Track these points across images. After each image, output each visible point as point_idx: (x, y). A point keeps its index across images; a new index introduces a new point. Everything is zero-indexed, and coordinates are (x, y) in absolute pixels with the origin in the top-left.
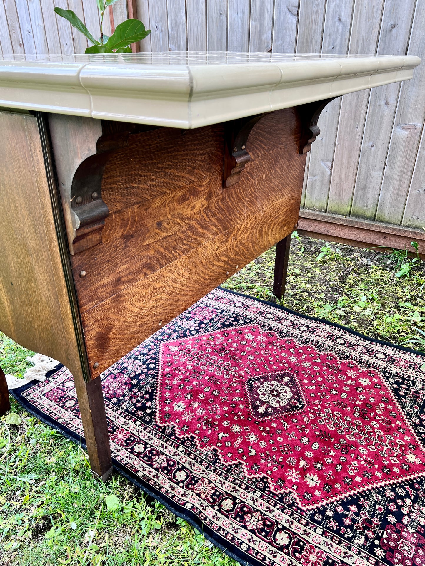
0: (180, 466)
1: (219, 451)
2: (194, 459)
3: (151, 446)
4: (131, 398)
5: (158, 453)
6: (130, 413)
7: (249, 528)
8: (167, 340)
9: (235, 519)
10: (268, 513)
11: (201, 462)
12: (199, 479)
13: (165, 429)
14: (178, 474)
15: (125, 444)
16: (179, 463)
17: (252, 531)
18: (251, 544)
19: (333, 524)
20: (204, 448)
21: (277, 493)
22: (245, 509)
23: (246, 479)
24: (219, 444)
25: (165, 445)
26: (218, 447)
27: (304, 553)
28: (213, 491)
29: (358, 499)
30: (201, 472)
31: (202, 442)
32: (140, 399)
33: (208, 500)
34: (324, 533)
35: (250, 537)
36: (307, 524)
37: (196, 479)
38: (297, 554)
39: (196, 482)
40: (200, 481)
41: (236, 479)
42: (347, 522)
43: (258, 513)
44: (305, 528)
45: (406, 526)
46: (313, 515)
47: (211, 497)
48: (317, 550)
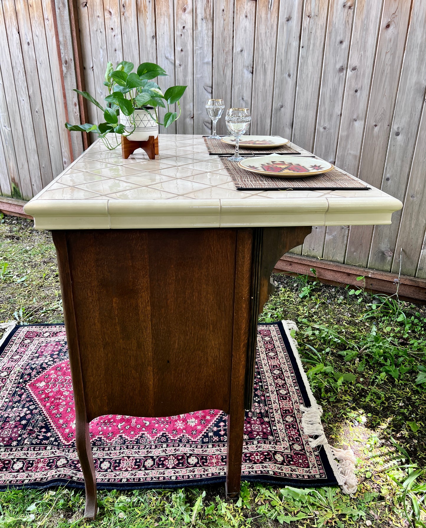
0: (102, 460)
1: (124, 434)
2: (109, 450)
3: (71, 459)
4: (30, 434)
7: (170, 467)
8: (30, 380)
9: (159, 467)
10: (177, 452)
11: (115, 449)
14: (102, 465)
15: (48, 468)
16: (99, 459)
17: (173, 468)
18: (177, 474)
19: (216, 438)
20: (112, 440)
21: (176, 438)
22: (162, 459)
23: (152, 442)
24: (122, 431)
26: (121, 433)
27: (208, 461)
28: (134, 461)
29: (222, 418)
30: (118, 454)
31: (108, 438)
32: (39, 434)
33: (134, 468)
34: (213, 446)
35: (174, 471)
36: (202, 447)
37: (118, 461)
38: (205, 464)
39: (119, 463)
40: (122, 461)
41: (145, 445)
42: (222, 433)
43: (171, 456)
44: (202, 449)
45: (252, 417)
46: (202, 440)
47: (135, 465)
48: (214, 456)
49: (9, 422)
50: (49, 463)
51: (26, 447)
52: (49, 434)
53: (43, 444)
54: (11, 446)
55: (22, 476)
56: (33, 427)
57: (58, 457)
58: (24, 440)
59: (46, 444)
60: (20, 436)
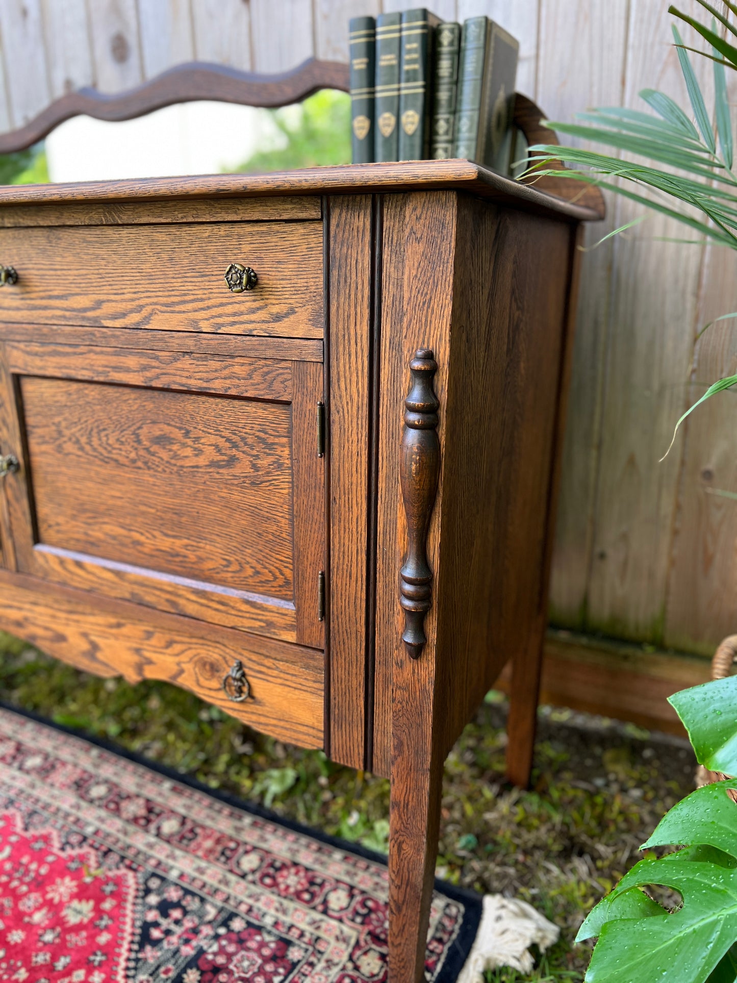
2: (68, 816)
3: (147, 831)
4: (195, 931)
5: (135, 820)
6: (193, 894)
12: (69, 787)
13: (117, 865)
15: (197, 830)
25: (121, 836)
32: (173, 927)
50: (190, 840)
51: (219, 900)
52: (152, 916)
53: (182, 888)
54: (246, 922)
55: (251, 836)
56: (178, 951)
57: (169, 843)
58: (215, 919)
59: (177, 885)
60: (217, 937)
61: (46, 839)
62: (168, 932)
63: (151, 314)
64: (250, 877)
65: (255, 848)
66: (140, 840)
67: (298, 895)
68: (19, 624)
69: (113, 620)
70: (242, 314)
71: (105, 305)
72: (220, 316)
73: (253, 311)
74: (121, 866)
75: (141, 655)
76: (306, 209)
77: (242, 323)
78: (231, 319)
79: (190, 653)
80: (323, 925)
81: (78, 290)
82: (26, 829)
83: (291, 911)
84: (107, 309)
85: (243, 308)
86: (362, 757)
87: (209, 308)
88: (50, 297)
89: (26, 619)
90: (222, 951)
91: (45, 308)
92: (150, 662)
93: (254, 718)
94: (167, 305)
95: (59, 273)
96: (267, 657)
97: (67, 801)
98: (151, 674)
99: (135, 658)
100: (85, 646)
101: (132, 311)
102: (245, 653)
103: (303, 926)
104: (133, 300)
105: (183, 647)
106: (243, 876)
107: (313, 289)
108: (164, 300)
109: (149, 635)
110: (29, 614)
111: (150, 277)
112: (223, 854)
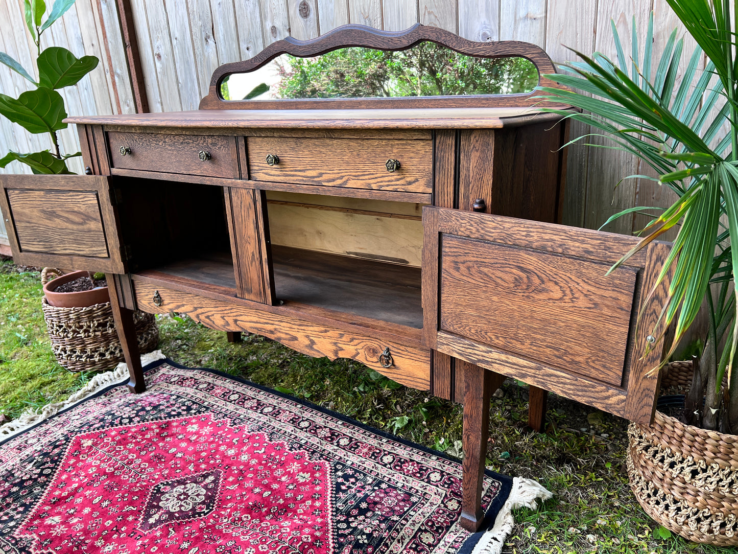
2: (291, 435)
3: (332, 444)
4: (363, 487)
5: (326, 438)
6: (360, 473)
9: (264, 404)
10: (238, 407)
12: (289, 422)
13: (319, 458)
15: (358, 444)
17: (253, 399)
18: (257, 394)
24: (265, 444)
25: (319, 445)
26: (268, 442)
27: (223, 393)
30: (286, 427)
32: (351, 485)
34: (204, 402)
38: (228, 391)
39: (291, 421)
41: (257, 422)
49: (382, 515)
50: (355, 448)
51: (373, 475)
52: (340, 480)
53: (354, 469)
54: (388, 485)
55: (387, 447)
56: (355, 495)
57: (344, 449)
58: (372, 483)
59: (351, 468)
60: (374, 490)
61: (282, 445)
62: (349, 487)
63: (347, 180)
64: (388, 466)
65: (389, 453)
66: (329, 448)
67: (414, 474)
68: (272, 332)
69: (323, 329)
70: (392, 181)
71: (324, 175)
72: (381, 182)
73: (398, 180)
74: (321, 458)
75: (337, 346)
76: (425, 135)
77: (392, 185)
78: (387, 183)
79: (362, 344)
80: (428, 488)
81: (310, 168)
82: (271, 440)
83: (411, 482)
84: (325, 177)
85: (393, 178)
86: (449, 394)
87: (376, 178)
88: (296, 171)
89: (275, 329)
90: (377, 496)
91: (293, 176)
92: (342, 349)
93: (395, 376)
94: (355, 176)
95: (301, 159)
96: (402, 345)
97: (289, 428)
98: (341, 355)
99: (334, 348)
100: (307, 342)
101: (338, 178)
102: (391, 343)
103: (417, 488)
104: (338, 173)
105: (359, 341)
106: (385, 465)
107: (427, 170)
108: (354, 174)
109: (341, 336)
110: (277, 327)
111: (348, 163)
112: (373, 455)
